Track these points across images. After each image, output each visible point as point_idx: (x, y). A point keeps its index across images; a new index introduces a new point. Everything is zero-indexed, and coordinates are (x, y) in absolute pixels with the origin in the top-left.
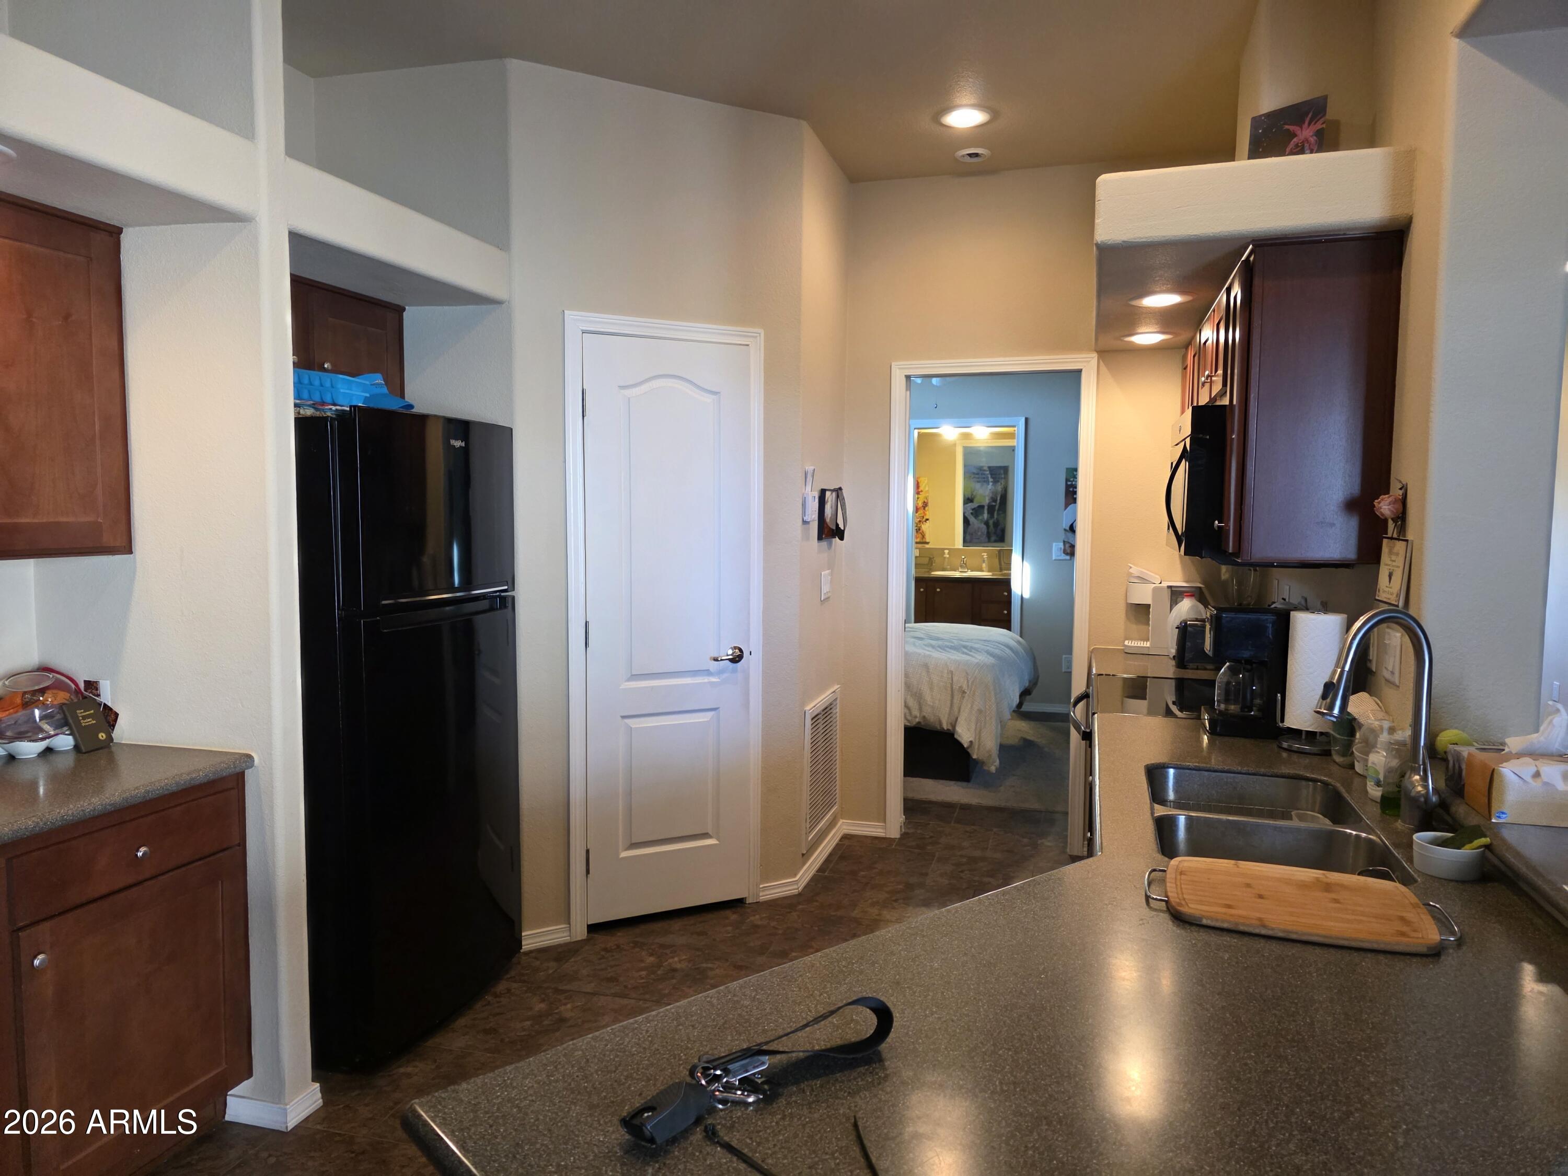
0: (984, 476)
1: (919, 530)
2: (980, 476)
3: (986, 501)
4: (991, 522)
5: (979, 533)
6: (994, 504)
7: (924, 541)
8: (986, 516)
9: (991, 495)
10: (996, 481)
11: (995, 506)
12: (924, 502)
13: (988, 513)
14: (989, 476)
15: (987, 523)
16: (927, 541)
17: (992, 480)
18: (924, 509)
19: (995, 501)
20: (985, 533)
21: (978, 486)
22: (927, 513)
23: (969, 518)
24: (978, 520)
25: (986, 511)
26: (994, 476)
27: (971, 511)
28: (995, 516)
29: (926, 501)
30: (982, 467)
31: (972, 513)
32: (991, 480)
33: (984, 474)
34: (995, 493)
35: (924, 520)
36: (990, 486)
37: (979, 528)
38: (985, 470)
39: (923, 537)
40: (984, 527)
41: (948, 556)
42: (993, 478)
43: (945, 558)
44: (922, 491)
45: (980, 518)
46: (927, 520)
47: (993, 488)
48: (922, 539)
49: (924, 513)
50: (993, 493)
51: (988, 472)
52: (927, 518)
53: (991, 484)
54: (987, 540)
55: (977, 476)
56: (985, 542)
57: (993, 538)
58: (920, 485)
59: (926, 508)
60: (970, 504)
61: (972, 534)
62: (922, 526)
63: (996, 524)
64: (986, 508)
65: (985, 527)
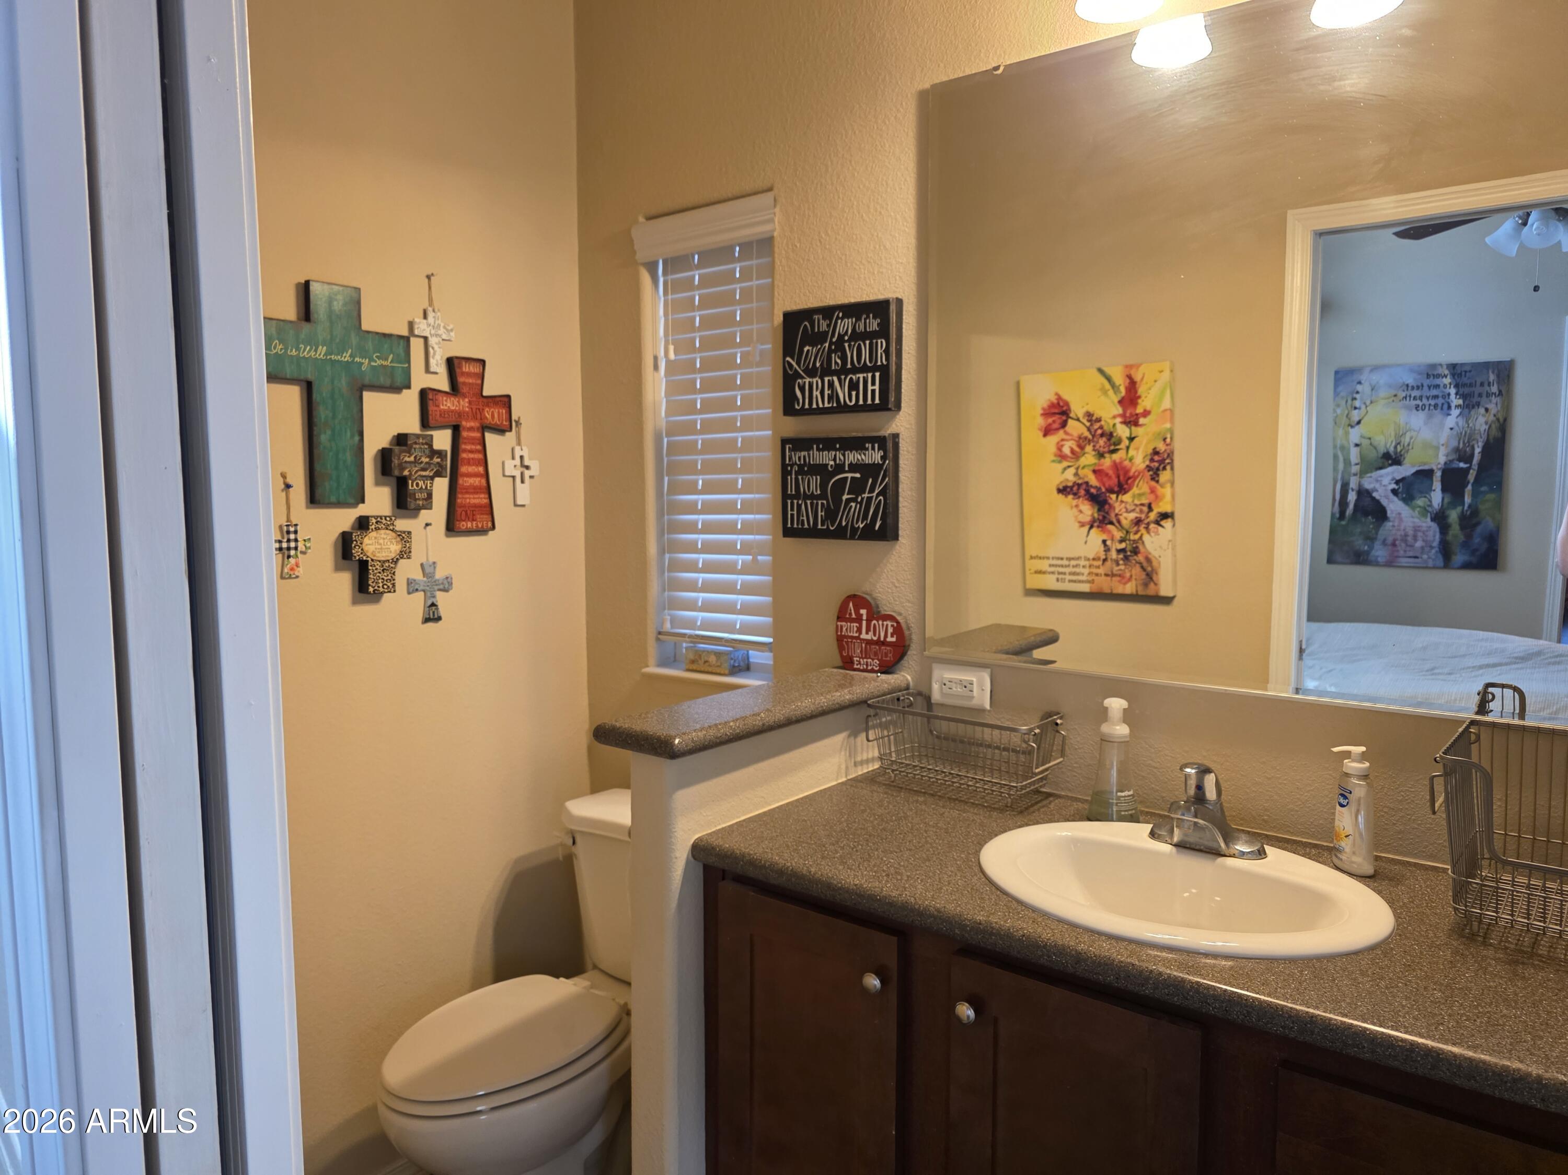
0: (1434, 392)
1: (1136, 551)
2: (1426, 392)
3: (1439, 460)
4: (1453, 516)
5: (1419, 544)
6: (1462, 465)
7: (1151, 591)
8: (1437, 497)
9: (1454, 443)
10: (1470, 403)
11: (1467, 471)
12: (1156, 452)
13: (1444, 490)
14: (1453, 391)
15: (1440, 518)
16: (1165, 591)
17: (1461, 402)
18: (1155, 477)
19: (1468, 459)
20: (1436, 544)
21: (1417, 420)
22: (1167, 491)
23: (1384, 502)
24: (1413, 509)
25: (1437, 485)
26: (1466, 390)
27: (1394, 486)
28: (1468, 499)
29: (1161, 447)
30: (1433, 366)
31: (1394, 492)
32: (1455, 401)
33: (1437, 386)
34: (1468, 438)
35: (1153, 516)
36: (1453, 419)
37: (1416, 529)
38: (1438, 376)
39: (1150, 576)
40: (1432, 530)
41: (1122, 730)
42: (1464, 397)
43: (1105, 740)
44: (1146, 413)
45: (1420, 502)
46: (1165, 516)
47: (1461, 422)
48: (1146, 585)
49: (1153, 491)
50: (1459, 436)
51: (1447, 381)
52: (1165, 507)
53: (1455, 412)
54: (1440, 562)
55: (1415, 393)
56: (1435, 568)
57: (1459, 558)
58: (1141, 390)
59: (1164, 476)
60: (1390, 469)
61: (1394, 544)
62: (1146, 538)
63: (1469, 521)
64: (1438, 474)
65: (1434, 526)
